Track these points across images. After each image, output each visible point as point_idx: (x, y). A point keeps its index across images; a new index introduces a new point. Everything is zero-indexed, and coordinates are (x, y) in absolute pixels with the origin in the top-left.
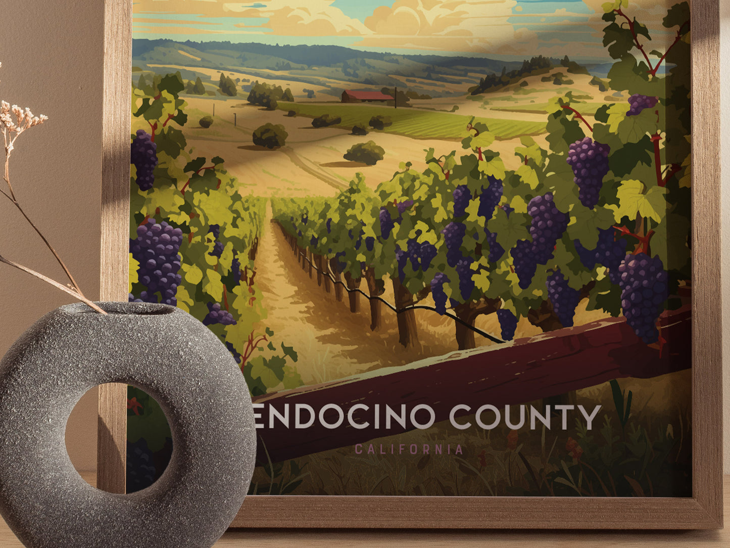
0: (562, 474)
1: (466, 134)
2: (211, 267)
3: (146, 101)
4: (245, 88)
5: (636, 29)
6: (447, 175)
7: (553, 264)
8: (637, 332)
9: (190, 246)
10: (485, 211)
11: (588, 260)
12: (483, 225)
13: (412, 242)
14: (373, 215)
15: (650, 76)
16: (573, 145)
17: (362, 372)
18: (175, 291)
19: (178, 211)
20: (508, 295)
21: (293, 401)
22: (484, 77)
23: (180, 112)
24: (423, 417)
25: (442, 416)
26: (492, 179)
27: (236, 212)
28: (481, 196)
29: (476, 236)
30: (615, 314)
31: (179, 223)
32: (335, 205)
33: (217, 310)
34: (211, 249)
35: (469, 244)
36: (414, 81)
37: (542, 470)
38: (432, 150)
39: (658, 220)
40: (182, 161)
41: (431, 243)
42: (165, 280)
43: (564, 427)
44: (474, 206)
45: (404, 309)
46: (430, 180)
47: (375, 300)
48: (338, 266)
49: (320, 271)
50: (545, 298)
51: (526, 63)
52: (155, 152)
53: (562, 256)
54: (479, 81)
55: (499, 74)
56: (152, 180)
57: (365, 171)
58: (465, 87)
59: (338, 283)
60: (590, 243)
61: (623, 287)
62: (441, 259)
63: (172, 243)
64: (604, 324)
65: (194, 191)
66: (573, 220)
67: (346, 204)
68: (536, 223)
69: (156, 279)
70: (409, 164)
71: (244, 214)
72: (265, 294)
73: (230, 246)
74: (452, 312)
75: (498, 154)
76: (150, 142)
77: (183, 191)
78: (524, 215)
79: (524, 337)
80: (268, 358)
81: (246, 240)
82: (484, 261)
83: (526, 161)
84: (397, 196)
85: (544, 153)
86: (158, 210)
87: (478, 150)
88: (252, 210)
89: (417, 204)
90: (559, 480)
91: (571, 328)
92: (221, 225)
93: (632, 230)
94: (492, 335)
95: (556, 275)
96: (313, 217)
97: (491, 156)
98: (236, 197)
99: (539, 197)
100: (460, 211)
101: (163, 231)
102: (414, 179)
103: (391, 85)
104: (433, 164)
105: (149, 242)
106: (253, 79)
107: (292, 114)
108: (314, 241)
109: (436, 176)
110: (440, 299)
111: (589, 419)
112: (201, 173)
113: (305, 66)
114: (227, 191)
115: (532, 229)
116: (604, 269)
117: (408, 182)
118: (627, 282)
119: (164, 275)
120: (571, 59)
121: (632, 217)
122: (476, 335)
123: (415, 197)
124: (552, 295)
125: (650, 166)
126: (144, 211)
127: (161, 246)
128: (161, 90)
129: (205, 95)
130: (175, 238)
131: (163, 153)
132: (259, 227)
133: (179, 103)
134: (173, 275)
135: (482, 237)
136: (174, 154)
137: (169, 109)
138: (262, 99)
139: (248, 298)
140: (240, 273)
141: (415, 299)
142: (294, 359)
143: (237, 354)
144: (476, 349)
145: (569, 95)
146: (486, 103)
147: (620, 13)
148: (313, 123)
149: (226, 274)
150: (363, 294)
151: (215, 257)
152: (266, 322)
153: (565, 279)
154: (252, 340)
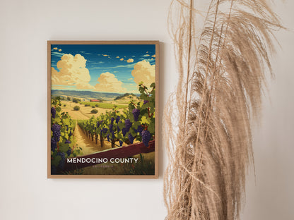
1: (113, 108)
2: (66, 133)
3: (53, 101)
5: (145, 88)
6: (110, 115)
7: (129, 132)
8: (145, 145)
10: (117, 122)
11: (136, 131)
12: (116, 125)
13: (103, 128)
14: (96, 123)
15: (148, 97)
16: (133, 110)
17: (94, 152)
18: (59, 137)
19: (60, 122)
21: (81, 158)
22: (117, 97)
24: (105, 160)
25: (109, 160)
26: (118, 116)
28: (116, 119)
31: (60, 124)
32: (89, 121)
33: (67, 141)
35: (114, 128)
36: (104, 98)
38: (107, 111)
39: (149, 124)
40: (61, 113)
41: (107, 128)
42: (57, 135)
43: (131, 162)
44: (115, 121)
45: (102, 141)
46: (106, 116)
47: (96, 139)
48: (90, 133)
49: (86, 133)
51: (125, 94)
52: (55, 111)
53: (131, 131)
54: (115, 98)
55: (119, 96)
56: (55, 116)
57: (95, 115)
59: (90, 136)
60: (136, 128)
61: (142, 136)
62: (108, 131)
67: (91, 121)
68: (126, 124)
70: (103, 113)
73: (70, 129)
76: (54, 109)
78: (124, 123)
79: (124, 146)
81: (73, 128)
82: (117, 132)
83: (125, 113)
84: (101, 119)
85: (128, 111)
86: (56, 122)
87: (116, 111)
89: (104, 121)
92: (68, 125)
95: (130, 134)
97: (118, 112)
99: (127, 119)
100: (112, 122)
101: (57, 126)
103: (99, 98)
104: (107, 113)
105: (54, 128)
106: (74, 97)
109: (108, 116)
110: (108, 139)
111: (136, 161)
117: (103, 117)
121: (144, 123)
122: (115, 145)
125: (147, 114)
126: (53, 122)
127: (57, 129)
128: (56, 99)
130: (59, 127)
131: (57, 111)
133: (60, 102)
134: (59, 134)
135: (116, 127)
136: (59, 112)
137: (58, 103)
138: (75, 101)
139: (73, 139)
140: (71, 134)
141: (104, 139)
142: (82, 150)
143: (71, 149)
144: (115, 148)
145: (132, 100)
146: (117, 102)
147: (142, 85)
148: (85, 106)
149: (69, 134)
150: (94, 138)
151: (67, 131)
152: (76, 143)
153: (132, 135)
154: (74, 146)
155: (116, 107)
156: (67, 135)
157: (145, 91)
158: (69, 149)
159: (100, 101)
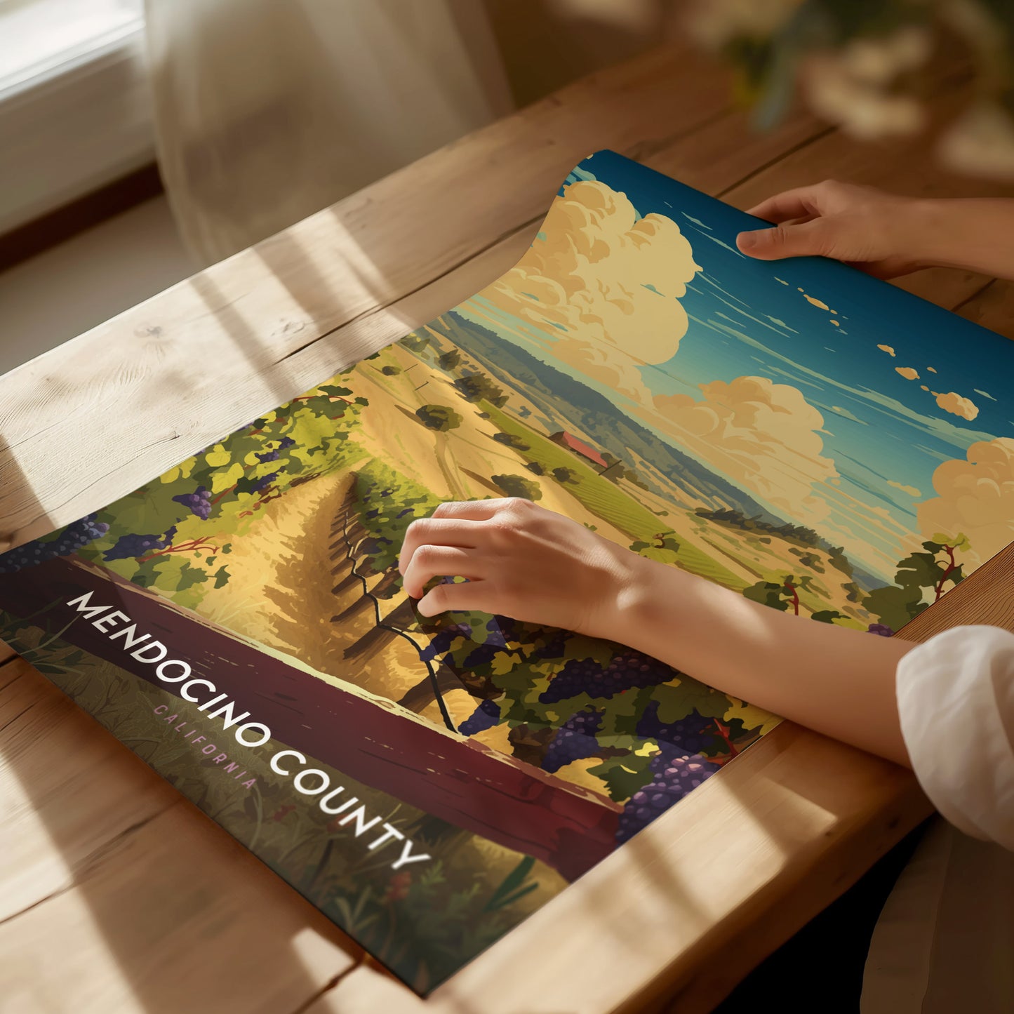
0: (353, 898)
4: (466, 371)
5: (953, 574)
7: (602, 704)
9: (245, 437)
11: (647, 729)
17: (269, 644)
22: (728, 508)
27: (326, 444)
30: (615, 797)
33: (203, 497)
36: (647, 468)
37: (334, 877)
47: (369, 599)
48: (370, 547)
49: (345, 538)
50: (554, 727)
51: (789, 526)
53: (621, 704)
55: (747, 516)
59: (351, 560)
64: (592, 798)
65: (307, 407)
66: (676, 683)
71: (332, 451)
73: (286, 462)
77: (297, 399)
79: (486, 744)
81: (307, 469)
82: (529, 649)
88: (344, 453)
90: (342, 903)
91: (548, 774)
93: (731, 738)
95: (593, 716)
103: (619, 455)
106: (482, 369)
107: (485, 416)
108: (373, 515)
110: (437, 647)
112: (333, 400)
113: (549, 391)
114: (339, 426)
115: (619, 659)
116: (656, 748)
118: (668, 779)
122: (435, 703)
124: (565, 728)
129: (418, 354)
139: (245, 509)
140: (264, 486)
141: (412, 627)
142: (218, 586)
143: (168, 541)
144: (416, 715)
145: (806, 580)
146: (703, 530)
147: (950, 551)
148: (495, 435)
149: (250, 478)
150: (365, 586)
151: (258, 460)
152: (235, 540)
153: (599, 726)
154: (202, 542)
157: (935, 585)
158: (160, 536)
159: (612, 469)
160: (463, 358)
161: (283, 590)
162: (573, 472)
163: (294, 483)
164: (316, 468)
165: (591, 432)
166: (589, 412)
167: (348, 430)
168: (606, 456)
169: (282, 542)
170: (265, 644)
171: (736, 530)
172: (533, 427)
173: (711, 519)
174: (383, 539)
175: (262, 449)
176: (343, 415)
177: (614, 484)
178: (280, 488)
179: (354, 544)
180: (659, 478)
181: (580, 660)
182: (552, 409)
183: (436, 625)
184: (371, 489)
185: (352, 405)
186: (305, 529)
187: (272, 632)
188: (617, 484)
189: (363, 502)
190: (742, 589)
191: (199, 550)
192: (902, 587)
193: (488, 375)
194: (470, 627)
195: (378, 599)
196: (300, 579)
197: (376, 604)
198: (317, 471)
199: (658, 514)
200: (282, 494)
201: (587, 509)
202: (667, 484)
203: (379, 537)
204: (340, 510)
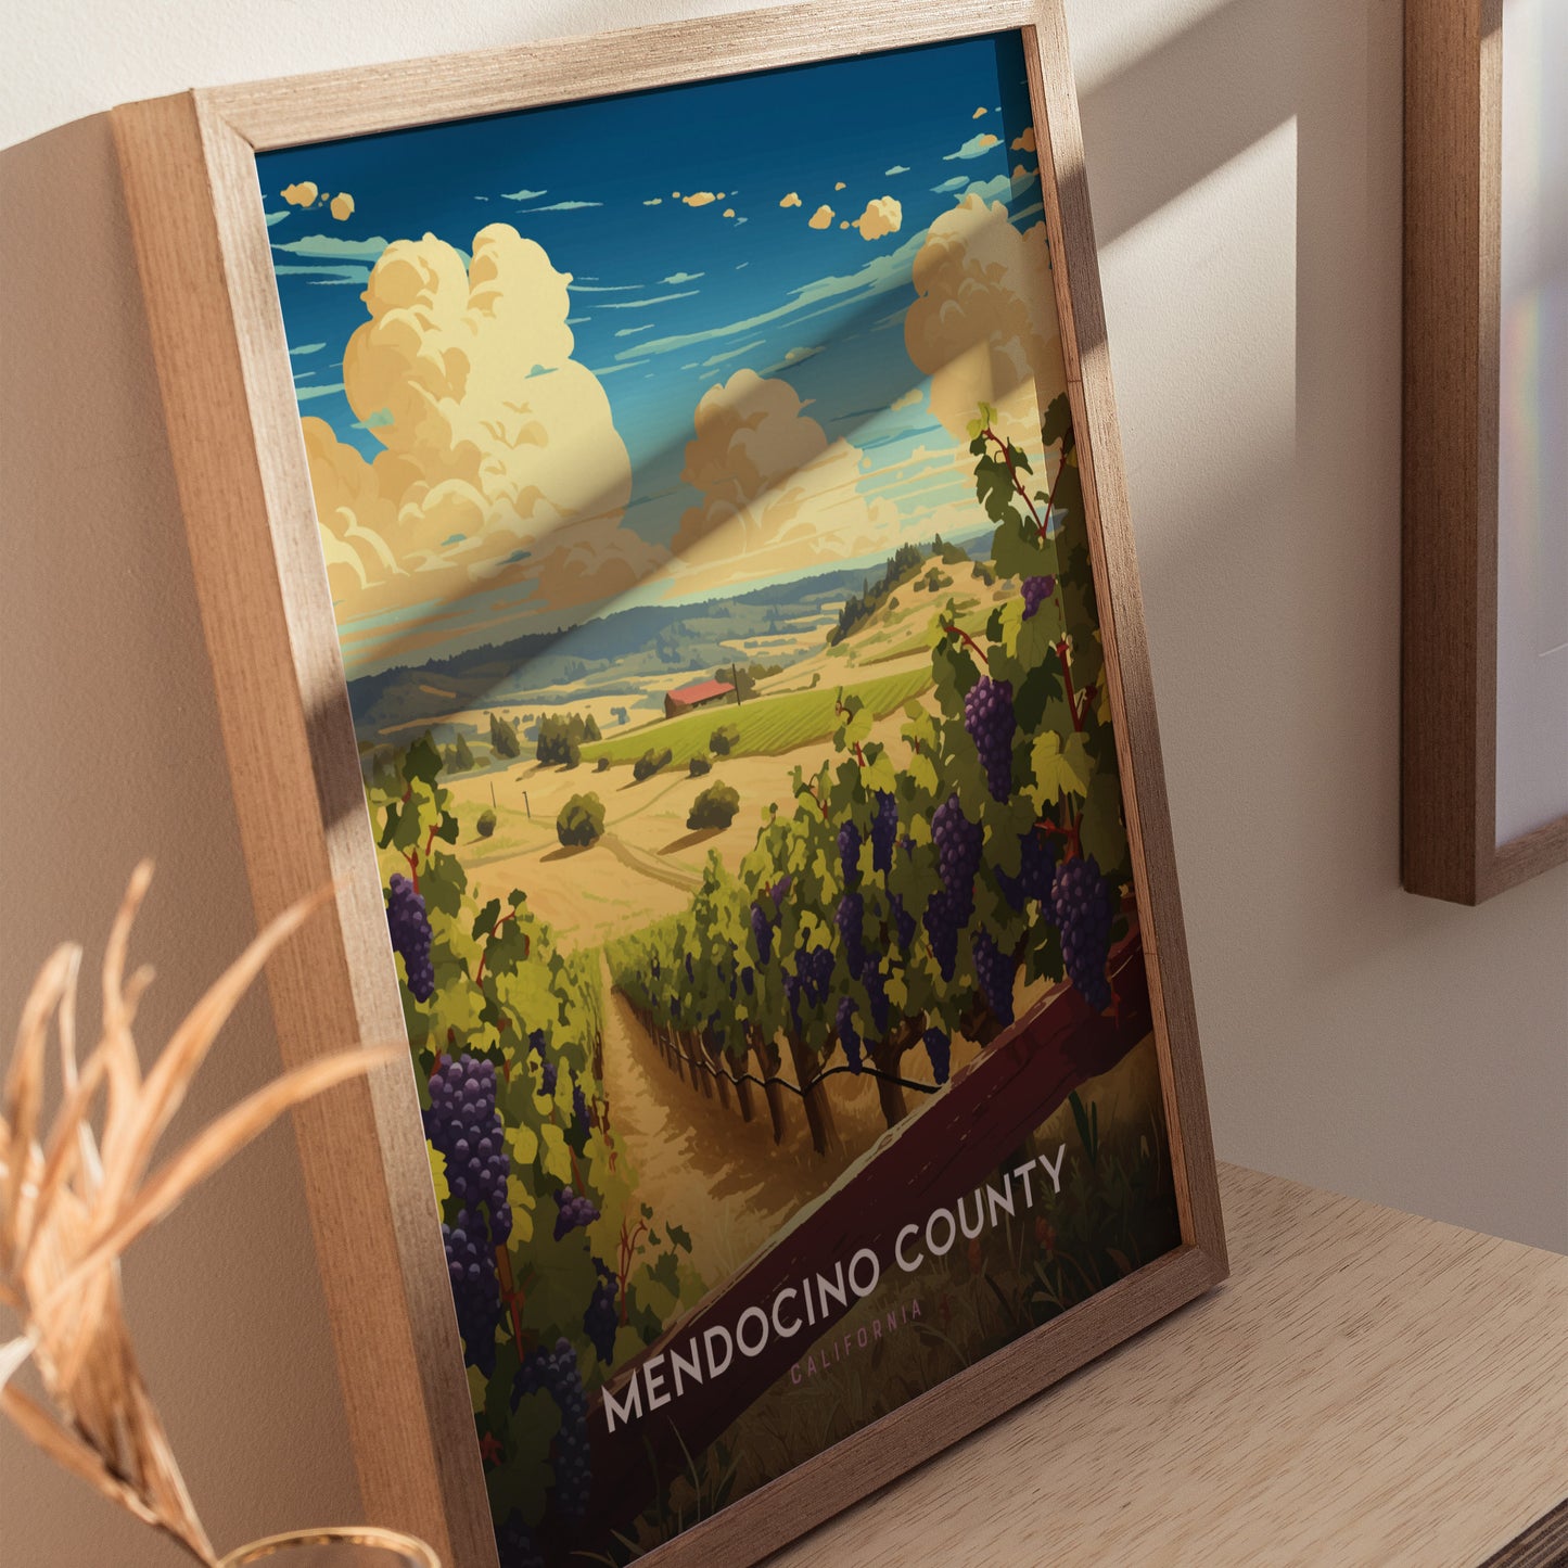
0: (1038, 1285)
1: (837, 722)
2: (544, 1119)
3: (391, 809)
4: (528, 732)
5: (1013, 458)
6: (825, 810)
7: (976, 922)
8: (1087, 996)
9: (509, 1090)
10: (881, 861)
11: (1013, 896)
12: (883, 887)
13: (801, 953)
14: (743, 925)
15: (1041, 540)
16: (969, 696)
17: (777, 1228)
18: (505, 1190)
19: (479, 1023)
20: (932, 1002)
21: (697, 1329)
22: (842, 606)
23: (445, 815)
24: (864, 1273)
25: (887, 1260)
26: (880, 794)
27: (561, 993)
28: (872, 833)
29: (877, 911)
30: (1058, 980)
31: (486, 1048)
32: (691, 925)
33: (568, 1202)
34: (539, 1084)
35: (871, 928)
36: (754, 645)
37: (1015, 1291)
38: (798, 769)
39: (1083, 793)
40: (467, 917)
41: (825, 947)
42: (486, 1174)
43: (1030, 1204)
44: (867, 850)
45: (811, 1089)
46: (802, 829)
47: (772, 1084)
48: (714, 1042)
49: (692, 1062)
50: (975, 988)
51: (890, 562)
52: (425, 915)
53: (984, 902)
54: (837, 617)
55: (860, 596)
56: (431, 976)
57: (720, 841)
58: (821, 634)
59: (720, 1074)
60: (1013, 869)
61: (1061, 927)
62: (841, 971)
63: (483, 1093)
64: (1049, 1001)
65: (495, 974)
66: (988, 831)
67: (706, 917)
68: (946, 855)
69: (474, 1176)
70: (774, 808)
71: (573, 993)
72: (629, 1140)
73: (564, 1063)
74: (869, 1064)
75: (881, 746)
76: (413, 895)
77: (479, 981)
78: (930, 846)
79: (962, 1066)
80: (653, 1263)
81: (585, 1043)
82: (894, 952)
83: (917, 746)
84: (770, 878)
85: (935, 721)
86: (452, 1034)
87: (856, 750)
88: (583, 978)
89: (795, 881)
90: (1039, 1296)
91: (1013, 1026)
92: (544, 1028)
93: (1057, 824)
94: (924, 1083)
95: (982, 939)
96: (667, 961)
97: (874, 752)
98: (556, 963)
99: (943, 806)
100: (852, 875)
101: (466, 1075)
102: (785, 832)
103: (726, 661)
104: (804, 795)
105: (449, 1105)
106: (537, 711)
107: (604, 765)
108: (676, 1005)
109: (812, 817)
110: (852, 1047)
111: (1054, 1173)
112: (499, 934)
113: (605, 662)
114: (540, 956)
115: (943, 868)
116: (1035, 902)
117: (778, 843)
118: (1066, 916)
119: (485, 1165)
120: (944, 540)
121: (1054, 801)
122: (905, 1091)
123: (791, 868)
124: (981, 976)
125: (1062, 701)
126: (432, 1047)
127: (469, 1107)
128: (409, 780)
129: (476, 769)
130: (486, 1082)
131: (436, 910)
132: (597, 1011)
133: (442, 796)
134: (495, 1158)
135: (885, 906)
136: (452, 908)
137: (429, 816)
138: (557, 749)
139: (607, 1158)
140: (587, 1114)
141: (821, 1060)
142: (688, 1248)
143: (612, 1277)
144: (908, 1117)
145: (951, 606)
146: (853, 656)
147: (992, 437)
148: (635, 774)
149: (569, 1125)
150: (755, 1080)
151: (548, 1096)
152: (639, 1194)
153: (994, 942)
154: (627, 1237)
155: (850, 706)
156: (554, 1135)
157: (1015, 489)
158: (600, 1283)
159: (738, 684)
160: (508, 718)
161: (721, 1175)
162: (722, 730)
163: (598, 1074)
164: (589, 1032)
165: (682, 665)
166: (654, 642)
167: (551, 948)
168: (720, 676)
169: (666, 1141)
170: (775, 1232)
171: (869, 622)
172: (645, 723)
173: (845, 636)
174: (712, 1019)
175: (534, 1079)
176: (527, 939)
177: (759, 699)
178: (597, 1096)
179: (704, 1060)
180: (775, 644)
181: (927, 908)
182: (633, 680)
183: (829, 1031)
184: (643, 985)
185: (517, 914)
186: (662, 1104)
187: (764, 1217)
188: (759, 695)
189: (656, 1007)
190: (931, 680)
191: (635, 1246)
192: (1001, 522)
193: (550, 711)
194: (847, 997)
195: (776, 1076)
196: (717, 1147)
197: (780, 1081)
198: (593, 1033)
199: (814, 685)
200: (607, 1100)
201: (774, 756)
202: (782, 643)
203: (706, 1022)
204: (655, 1042)
